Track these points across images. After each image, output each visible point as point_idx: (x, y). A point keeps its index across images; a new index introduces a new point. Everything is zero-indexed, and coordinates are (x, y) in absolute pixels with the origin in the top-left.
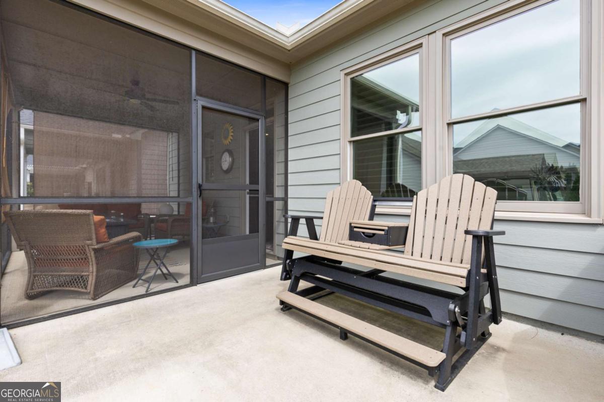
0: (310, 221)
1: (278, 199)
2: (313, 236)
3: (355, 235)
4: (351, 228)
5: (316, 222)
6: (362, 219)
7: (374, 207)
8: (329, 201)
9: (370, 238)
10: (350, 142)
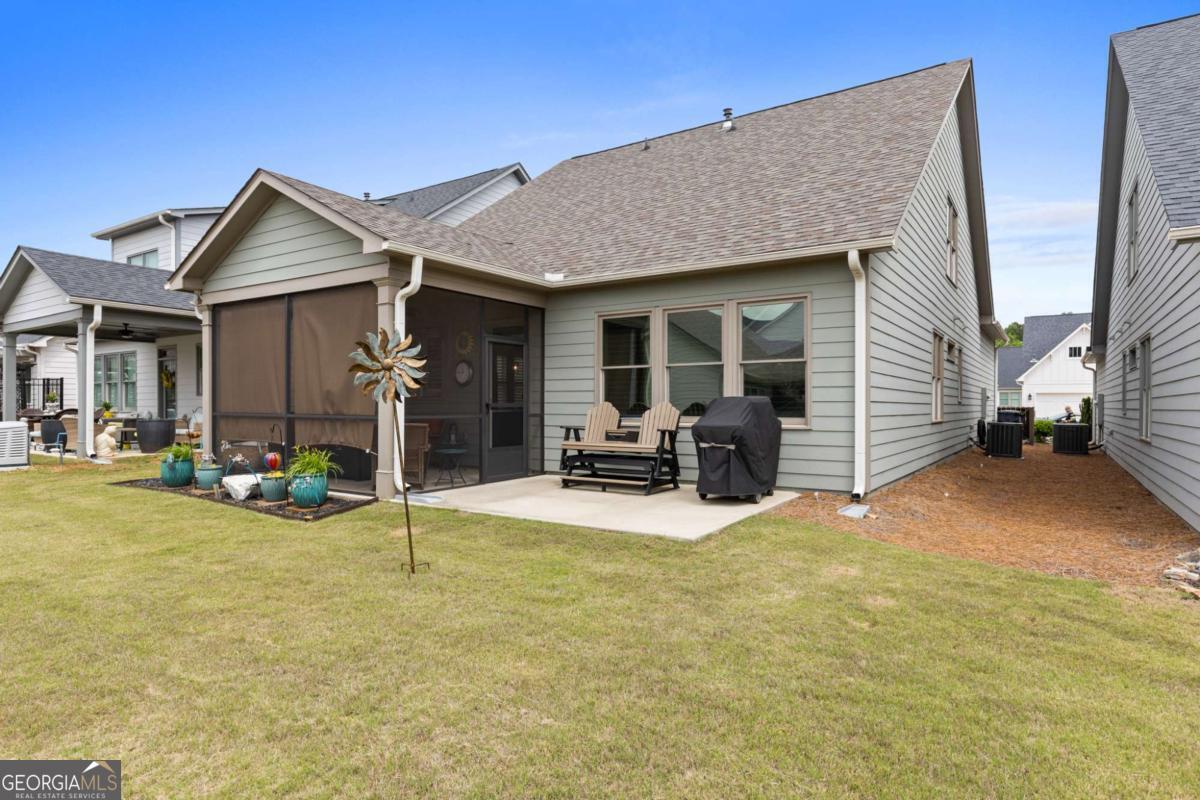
0: (576, 431)
1: (535, 415)
2: (578, 438)
3: (609, 437)
4: (607, 433)
5: (580, 432)
6: (613, 428)
7: (620, 421)
8: (589, 417)
9: (618, 438)
10: (603, 370)
